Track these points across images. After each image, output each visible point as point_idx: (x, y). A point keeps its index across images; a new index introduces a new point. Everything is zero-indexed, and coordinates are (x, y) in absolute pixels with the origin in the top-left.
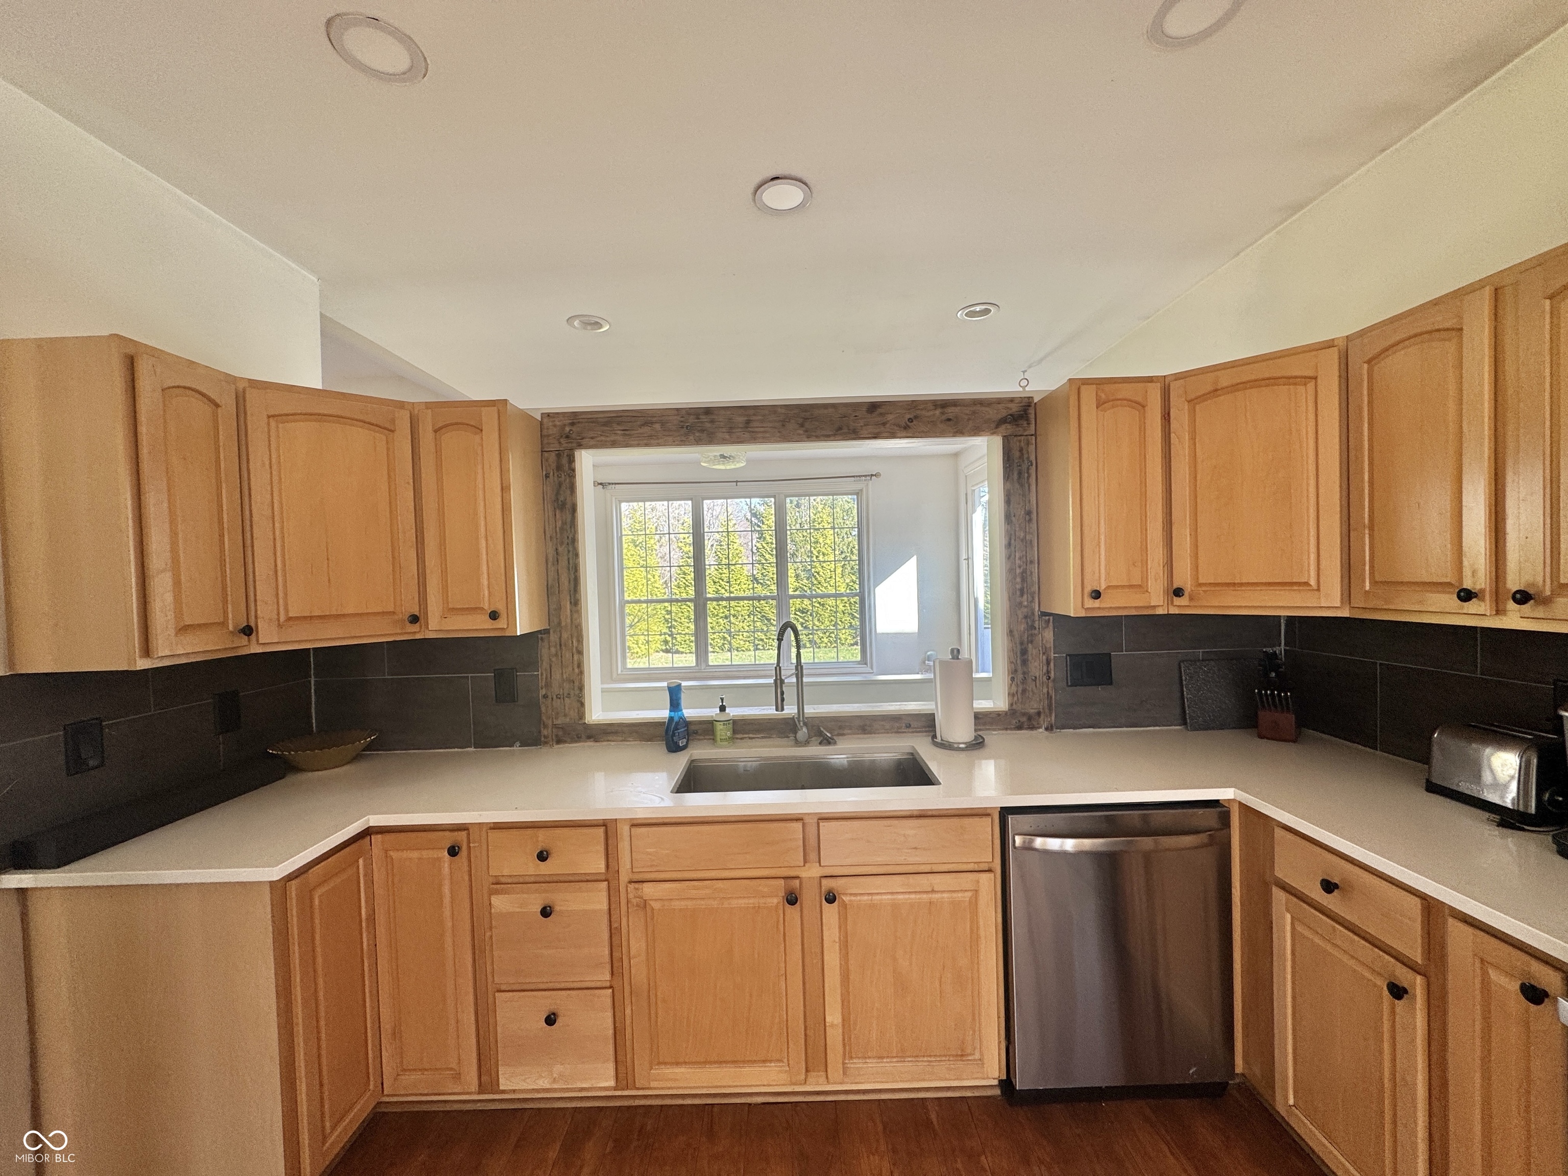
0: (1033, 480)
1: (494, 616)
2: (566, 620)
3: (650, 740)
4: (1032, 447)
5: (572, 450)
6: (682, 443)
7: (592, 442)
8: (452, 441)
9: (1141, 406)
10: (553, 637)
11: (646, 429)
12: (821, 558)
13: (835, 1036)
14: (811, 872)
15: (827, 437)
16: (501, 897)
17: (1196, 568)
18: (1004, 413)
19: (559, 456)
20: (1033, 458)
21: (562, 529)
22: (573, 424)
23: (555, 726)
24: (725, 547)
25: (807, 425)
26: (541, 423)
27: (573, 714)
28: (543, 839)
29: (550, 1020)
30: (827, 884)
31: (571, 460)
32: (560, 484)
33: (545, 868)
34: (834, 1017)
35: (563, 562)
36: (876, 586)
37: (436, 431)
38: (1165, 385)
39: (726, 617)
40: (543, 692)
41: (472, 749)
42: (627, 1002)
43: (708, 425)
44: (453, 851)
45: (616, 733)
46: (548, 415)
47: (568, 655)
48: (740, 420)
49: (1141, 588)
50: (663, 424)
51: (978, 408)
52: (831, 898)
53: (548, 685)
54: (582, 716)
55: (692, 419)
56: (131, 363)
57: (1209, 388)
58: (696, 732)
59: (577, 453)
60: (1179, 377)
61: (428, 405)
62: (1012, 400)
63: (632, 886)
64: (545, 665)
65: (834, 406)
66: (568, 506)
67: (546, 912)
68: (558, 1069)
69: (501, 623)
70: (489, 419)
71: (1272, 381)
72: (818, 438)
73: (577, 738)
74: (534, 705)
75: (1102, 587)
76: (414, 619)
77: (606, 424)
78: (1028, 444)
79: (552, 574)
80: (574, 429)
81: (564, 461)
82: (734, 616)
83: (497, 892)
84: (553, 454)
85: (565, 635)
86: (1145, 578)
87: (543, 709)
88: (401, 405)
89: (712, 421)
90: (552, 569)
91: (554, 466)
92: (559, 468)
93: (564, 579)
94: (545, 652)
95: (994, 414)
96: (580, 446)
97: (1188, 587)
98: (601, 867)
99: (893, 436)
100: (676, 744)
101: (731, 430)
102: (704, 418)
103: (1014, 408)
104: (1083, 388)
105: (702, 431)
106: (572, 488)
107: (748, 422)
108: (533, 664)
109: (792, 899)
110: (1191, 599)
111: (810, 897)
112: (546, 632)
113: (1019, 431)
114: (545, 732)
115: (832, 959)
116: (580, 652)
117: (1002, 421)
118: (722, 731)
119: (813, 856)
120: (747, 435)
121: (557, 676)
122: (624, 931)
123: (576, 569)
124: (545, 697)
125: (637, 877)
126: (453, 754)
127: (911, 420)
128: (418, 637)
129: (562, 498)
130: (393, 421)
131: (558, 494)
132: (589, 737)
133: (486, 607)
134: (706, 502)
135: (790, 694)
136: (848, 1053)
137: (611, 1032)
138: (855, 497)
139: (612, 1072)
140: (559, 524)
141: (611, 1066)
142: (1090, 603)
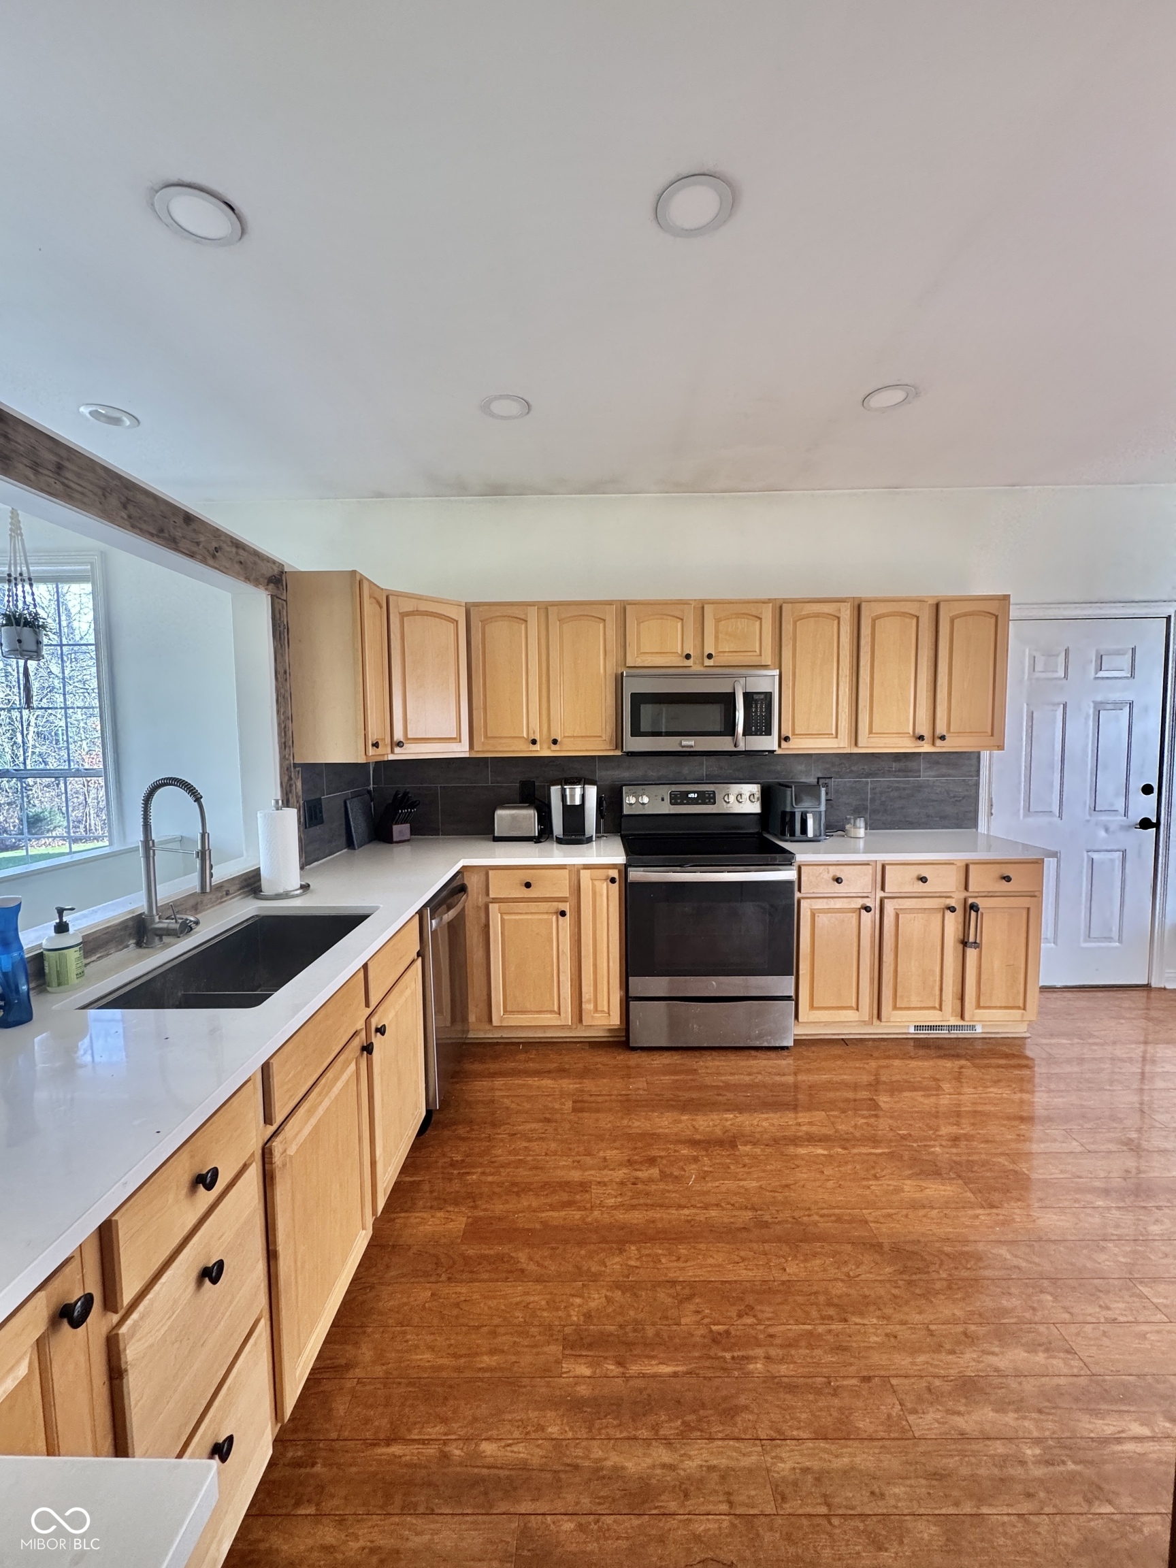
0: (286, 643)
4: (285, 612)
9: (381, 607)
17: (406, 727)
18: (271, 572)
20: (285, 622)
25: (131, 509)
30: (374, 1021)
34: (379, 1149)
51: (257, 559)
57: (411, 609)
62: (274, 562)
65: (155, 497)
71: (441, 616)
75: (376, 740)
86: (384, 733)
95: (266, 570)
97: (403, 741)
99: (205, 561)
103: (276, 571)
110: (404, 748)
117: (270, 580)
127: (216, 549)
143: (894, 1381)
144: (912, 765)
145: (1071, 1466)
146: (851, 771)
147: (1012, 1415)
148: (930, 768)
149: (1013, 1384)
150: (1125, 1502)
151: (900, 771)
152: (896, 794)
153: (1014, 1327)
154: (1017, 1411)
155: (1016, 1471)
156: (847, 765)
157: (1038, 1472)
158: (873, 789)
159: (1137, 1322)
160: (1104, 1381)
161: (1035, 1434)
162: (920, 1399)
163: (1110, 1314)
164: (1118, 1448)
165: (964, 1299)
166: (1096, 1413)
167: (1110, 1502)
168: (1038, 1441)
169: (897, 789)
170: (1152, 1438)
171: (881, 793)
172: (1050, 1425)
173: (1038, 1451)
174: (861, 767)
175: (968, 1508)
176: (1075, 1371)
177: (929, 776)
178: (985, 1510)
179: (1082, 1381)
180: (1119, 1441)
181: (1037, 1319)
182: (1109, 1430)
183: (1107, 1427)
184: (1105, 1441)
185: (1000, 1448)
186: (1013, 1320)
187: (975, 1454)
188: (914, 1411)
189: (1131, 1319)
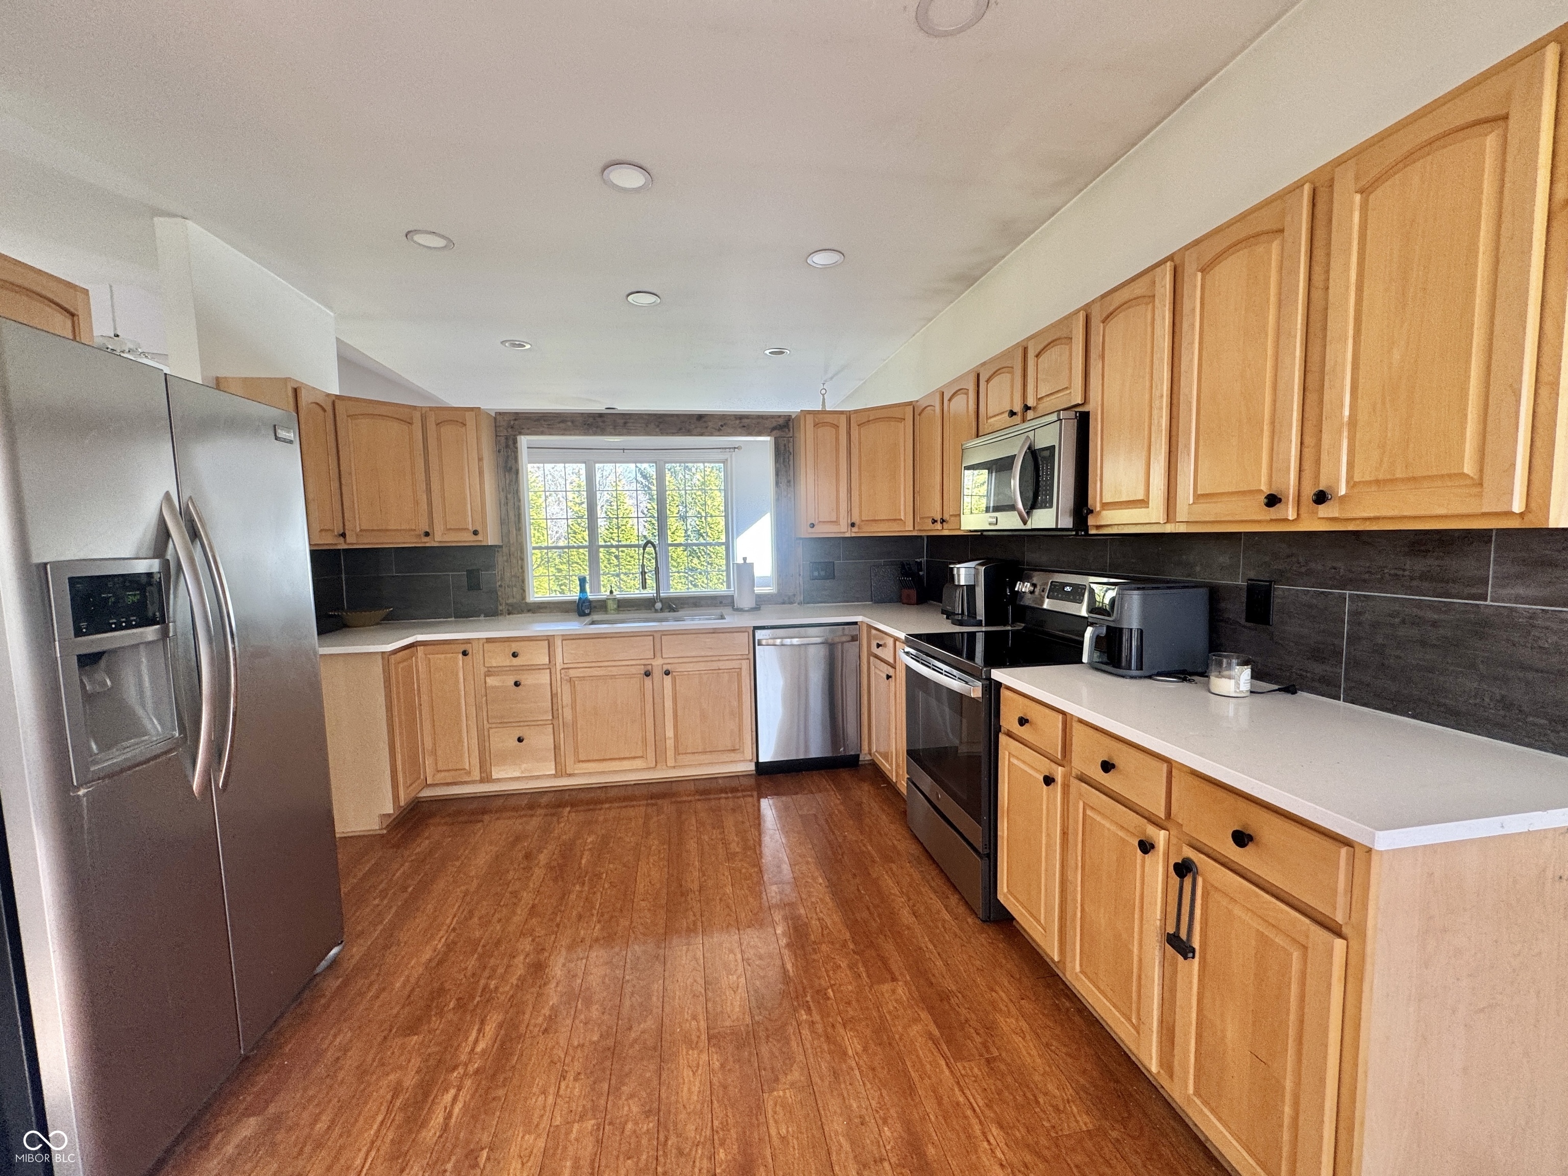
0: (791, 462)
1: (475, 533)
2: (513, 539)
3: (567, 612)
4: (791, 444)
5: (515, 436)
6: (585, 434)
7: (528, 431)
8: (448, 431)
9: (836, 427)
10: (505, 550)
11: (562, 425)
12: (709, 519)
13: (670, 743)
14: (658, 662)
15: (673, 434)
16: (492, 678)
17: (860, 512)
18: (775, 424)
19: (507, 439)
20: (791, 450)
21: (510, 484)
22: (515, 420)
23: (507, 604)
24: (615, 507)
25: (661, 426)
26: (495, 419)
27: (518, 597)
28: (515, 647)
29: (520, 740)
30: (665, 667)
31: (515, 442)
32: (508, 457)
33: (516, 662)
34: (670, 733)
35: (511, 504)
36: (738, 535)
37: (437, 424)
38: (848, 415)
39: (618, 575)
40: (499, 583)
41: (453, 619)
42: (561, 731)
43: (601, 424)
44: (465, 653)
45: (546, 608)
46: (500, 414)
47: (515, 561)
48: (621, 422)
49: (836, 522)
50: (572, 422)
51: (760, 420)
52: (667, 673)
53: (502, 579)
54: (524, 598)
55: (591, 420)
56: (295, 391)
57: (866, 420)
58: (595, 607)
59: (518, 437)
60: (856, 411)
61: (431, 409)
62: (780, 416)
63: (563, 671)
64: (500, 567)
65: (678, 415)
66: (514, 469)
67: (517, 684)
68: (524, 766)
69: (479, 537)
70: (470, 418)
71: (890, 418)
72: (668, 434)
73: (521, 612)
74: (493, 592)
75: (816, 523)
76: (427, 534)
77: (538, 420)
78: (789, 442)
79: (504, 511)
80: (516, 422)
81: (511, 443)
82: (625, 574)
83: (489, 676)
84: (503, 438)
85: (512, 549)
86: (838, 517)
87: (499, 593)
88: (415, 408)
89: (604, 422)
90: (503, 508)
91: (504, 445)
92: (507, 446)
93: (511, 514)
94: (500, 559)
95: (769, 424)
96: (520, 433)
97: (857, 522)
98: (547, 661)
99: (711, 435)
100: (584, 612)
101: (615, 427)
102: (599, 419)
103: (781, 421)
104: (807, 416)
105: (597, 427)
106: (516, 459)
107: (625, 423)
108: (490, 567)
109: (648, 674)
110: (859, 528)
111: (657, 673)
112: (500, 547)
113: (783, 434)
114: (500, 608)
115: (669, 704)
116: (522, 559)
117: (774, 429)
118: (612, 605)
119: (658, 654)
120: (625, 431)
121: (507, 575)
122: (559, 695)
123: (519, 508)
124: (500, 586)
125: (566, 666)
126: (441, 622)
127: (722, 426)
128: (427, 545)
129: (509, 465)
130: (412, 418)
131: (506, 462)
132: (529, 611)
133: (470, 528)
134: (597, 465)
135: (651, 582)
136: (677, 752)
137: (553, 746)
138: (722, 465)
139: (553, 767)
140: (508, 482)
141: (553, 763)
142: (810, 530)
143: (553, 937)
144: (1466, 566)
145: (478, 999)
146: (1310, 572)
147: (515, 982)
148: (1519, 576)
149: (535, 990)
150: (450, 1016)
151: (1423, 577)
152: (1414, 632)
153: (574, 1005)
154: (517, 986)
155: (486, 974)
156: (1301, 560)
157: (482, 982)
158: (1354, 614)
159: (557, 1094)
160: (518, 1043)
161: (501, 990)
162: (538, 944)
163: (571, 1076)
164: (476, 1028)
165: (603, 983)
166: (500, 1026)
167: (454, 1009)
168: (497, 988)
169: (1416, 622)
170: (473, 1050)
171: (1375, 625)
172: (503, 998)
173: (492, 986)
174: (1329, 564)
175: (480, 949)
176: (531, 1028)
177: (1518, 599)
178: (476, 956)
179: (522, 1029)
180: (479, 1030)
181: (577, 1021)
182: (487, 1028)
183: (490, 1028)
184: (482, 1022)
185: (501, 970)
186: (579, 1005)
187: (502, 959)
188: (533, 940)
189: (562, 1092)
